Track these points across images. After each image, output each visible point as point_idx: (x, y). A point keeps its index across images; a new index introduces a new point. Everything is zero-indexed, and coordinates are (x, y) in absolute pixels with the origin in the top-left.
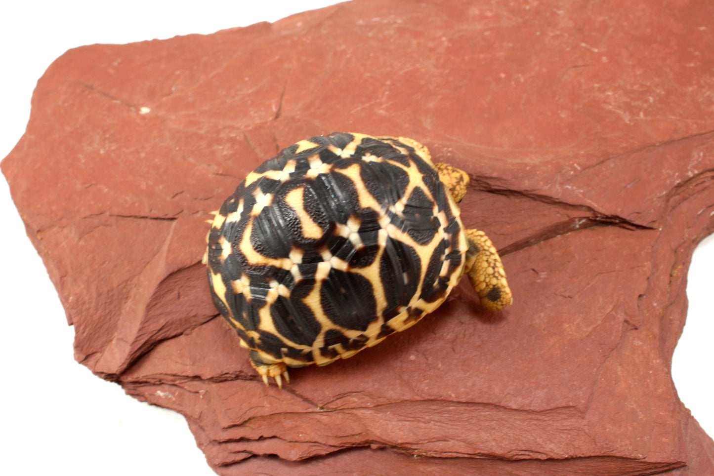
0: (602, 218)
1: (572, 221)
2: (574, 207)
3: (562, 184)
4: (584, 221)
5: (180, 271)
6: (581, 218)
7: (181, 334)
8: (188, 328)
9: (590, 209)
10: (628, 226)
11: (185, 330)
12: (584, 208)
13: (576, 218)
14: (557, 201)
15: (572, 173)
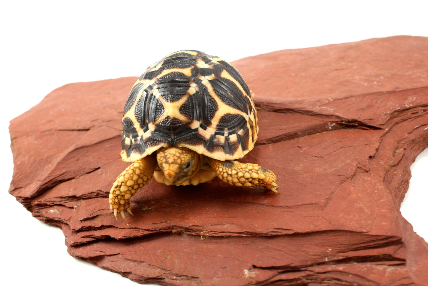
0: (346, 122)
1: (326, 124)
2: (327, 116)
3: (319, 106)
4: (334, 124)
5: (82, 147)
6: (332, 122)
7: (73, 178)
8: (78, 175)
9: (338, 117)
10: (364, 127)
11: (76, 176)
12: (334, 117)
13: (329, 122)
14: (317, 113)
15: (327, 102)
